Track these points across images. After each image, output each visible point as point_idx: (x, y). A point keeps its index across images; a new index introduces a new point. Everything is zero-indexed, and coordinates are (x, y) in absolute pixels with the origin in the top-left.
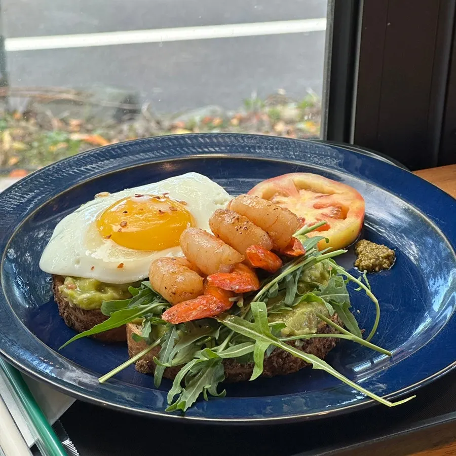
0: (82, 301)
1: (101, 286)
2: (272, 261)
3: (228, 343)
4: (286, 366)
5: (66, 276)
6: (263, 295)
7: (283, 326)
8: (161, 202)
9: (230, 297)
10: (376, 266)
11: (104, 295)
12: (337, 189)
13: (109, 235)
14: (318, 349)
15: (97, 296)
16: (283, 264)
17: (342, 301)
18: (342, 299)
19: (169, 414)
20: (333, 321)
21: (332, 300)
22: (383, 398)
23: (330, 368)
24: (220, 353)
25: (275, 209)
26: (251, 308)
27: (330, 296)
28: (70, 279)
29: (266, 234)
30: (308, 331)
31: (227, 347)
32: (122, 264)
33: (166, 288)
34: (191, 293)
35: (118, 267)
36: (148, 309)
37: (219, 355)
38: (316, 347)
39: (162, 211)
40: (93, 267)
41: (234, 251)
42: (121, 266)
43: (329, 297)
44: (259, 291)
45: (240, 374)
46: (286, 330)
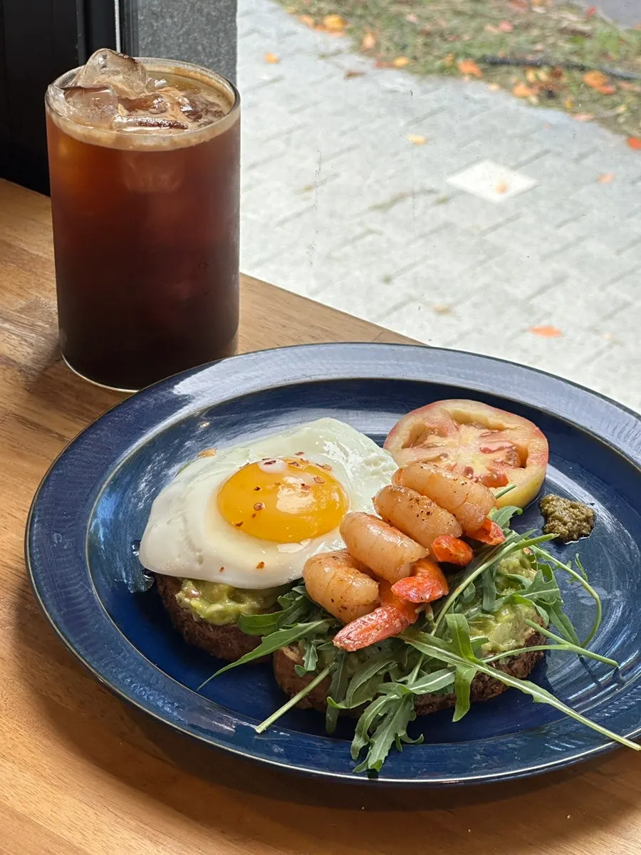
0: (211, 616)
1: (236, 594)
2: (463, 553)
3: (419, 671)
4: (488, 691)
5: (183, 579)
6: (456, 600)
7: (486, 640)
8: (301, 470)
9: (416, 608)
10: (574, 532)
11: (242, 606)
12: (507, 423)
13: (239, 522)
14: (525, 664)
15: (232, 608)
16: (475, 554)
17: (552, 599)
18: (552, 597)
19: (357, 776)
20: (541, 626)
21: (540, 599)
22: (626, 738)
23: (554, 700)
24: (412, 686)
25: (463, 484)
26: (446, 624)
27: (538, 594)
28: (190, 583)
29: (453, 518)
30: (516, 645)
31: (419, 676)
32: (262, 563)
33: (333, 601)
34: (365, 605)
35: (258, 567)
36: (309, 628)
37: (411, 689)
38: (523, 661)
39: (306, 484)
40: (222, 568)
41: (417, 545)
42: (261, 565)
43: (536, 595)
44: (450, 594)
45: (431, 705)
46: (488, 646)
